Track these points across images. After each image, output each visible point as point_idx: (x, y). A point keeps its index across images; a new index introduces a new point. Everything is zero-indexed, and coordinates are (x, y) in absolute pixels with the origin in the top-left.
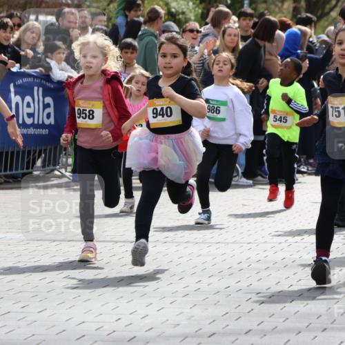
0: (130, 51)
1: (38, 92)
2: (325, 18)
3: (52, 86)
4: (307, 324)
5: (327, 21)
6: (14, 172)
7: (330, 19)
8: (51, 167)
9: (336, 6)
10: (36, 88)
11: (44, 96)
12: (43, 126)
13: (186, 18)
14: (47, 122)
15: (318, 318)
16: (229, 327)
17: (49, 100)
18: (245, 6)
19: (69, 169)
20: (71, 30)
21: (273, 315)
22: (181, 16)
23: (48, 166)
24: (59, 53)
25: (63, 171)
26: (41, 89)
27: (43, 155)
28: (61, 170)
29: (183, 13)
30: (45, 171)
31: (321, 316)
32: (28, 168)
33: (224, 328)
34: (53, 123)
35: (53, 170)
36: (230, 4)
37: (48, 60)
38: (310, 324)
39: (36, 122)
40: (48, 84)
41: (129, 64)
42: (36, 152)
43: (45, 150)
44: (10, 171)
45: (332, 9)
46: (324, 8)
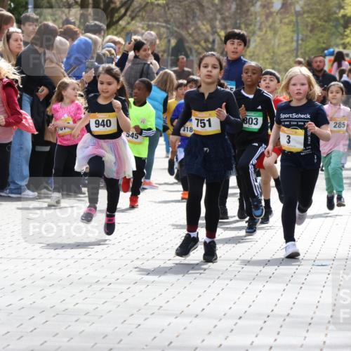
2: (114, 27)
4: (92, 344)
5: (116, 29)
7: (119, 28)
9: (125, 14)
15: (104, 337)
16: (9, 347)
18: (30, 10)
21: (57, 334)
31: (106, 336)
33: (4, 348)
36: (14, 8)
38: (96, 344)
45: (121, 18)
46: (112, 17)
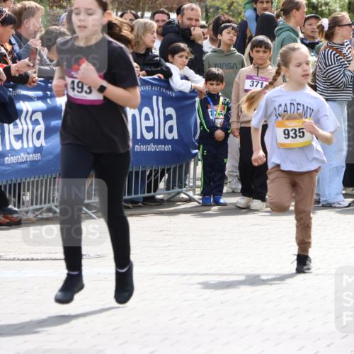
0: (263, 49)
1: (157, 102)
3: (174, 95)
6: (133, 196)
8: (177, 190)
10: (154, 98)
11: (164, 107)
12: (165, 141)
13: (329, 10)
14: (169, 137)
17: (170, 111)
19: (198, 191)
20: (192, 28)
22: (324, 8)
23: (173, 188)
24: (181, 57)
25: (191, 193)
26: (160, 98)
27: (167, 175)
28: (188, 193)
29: (326, 4)
30: (169, 194)
32: (149, 191)
34: (176, 137)
35: (179, 193)
37: (168, 65)
39: (156, 137)
40: (169, 93)
41: (261, 65)
42: (157, 172)
43: (168, 170)
44: (128, 195)
